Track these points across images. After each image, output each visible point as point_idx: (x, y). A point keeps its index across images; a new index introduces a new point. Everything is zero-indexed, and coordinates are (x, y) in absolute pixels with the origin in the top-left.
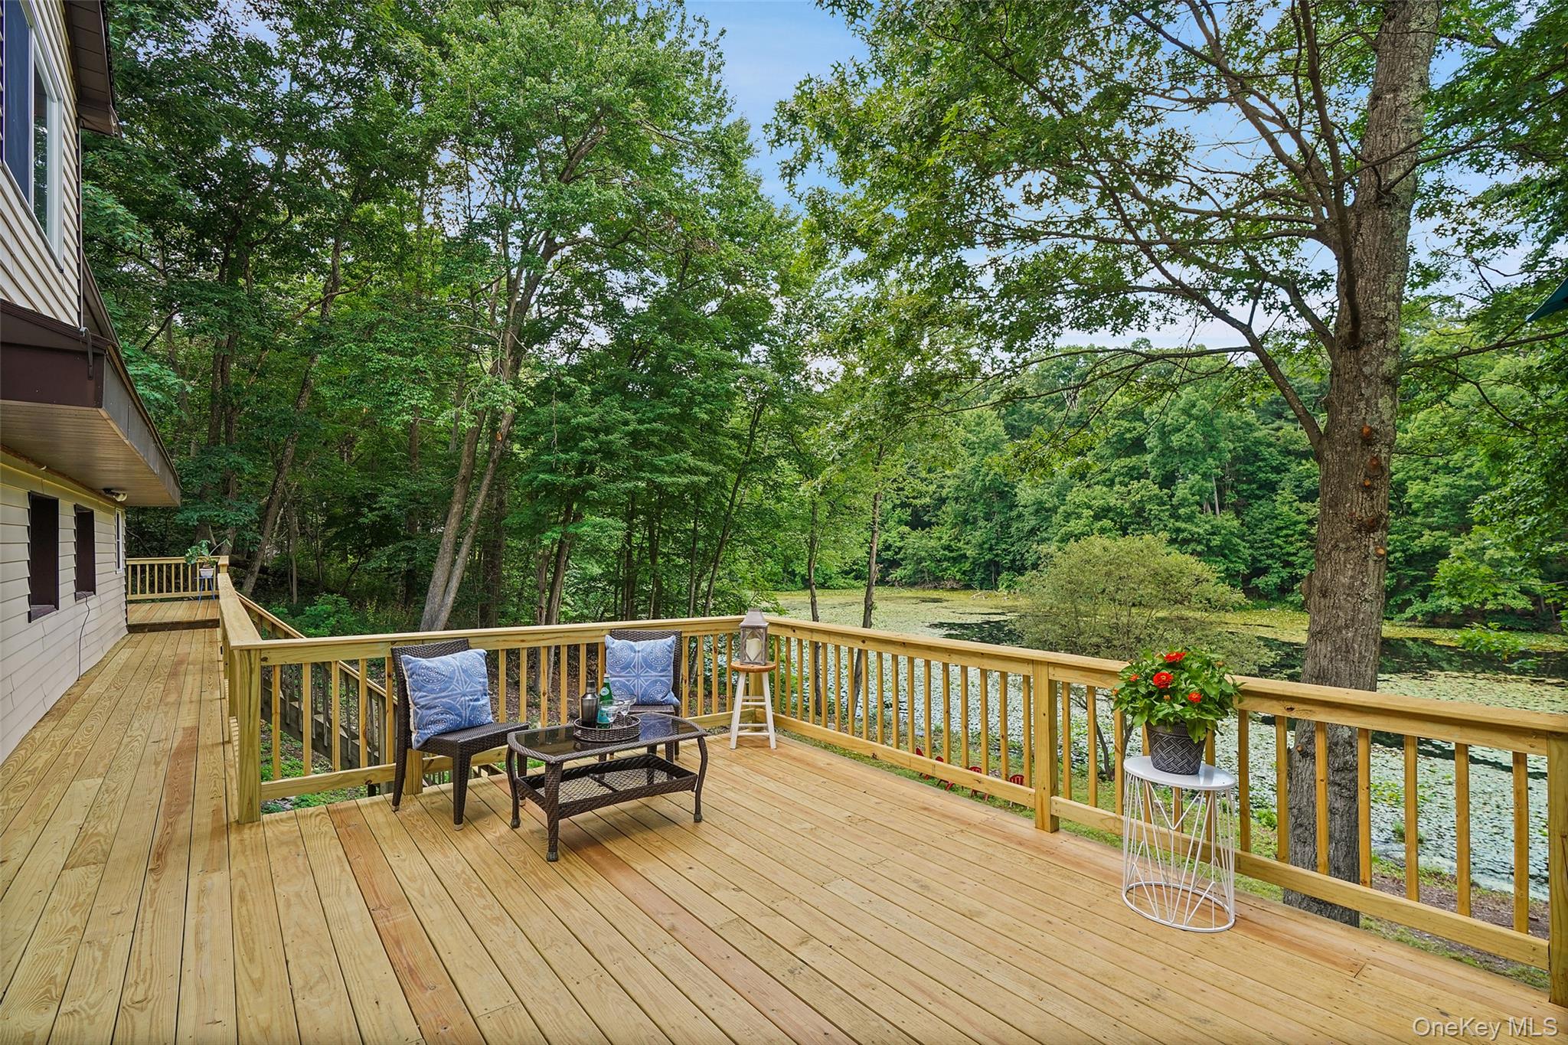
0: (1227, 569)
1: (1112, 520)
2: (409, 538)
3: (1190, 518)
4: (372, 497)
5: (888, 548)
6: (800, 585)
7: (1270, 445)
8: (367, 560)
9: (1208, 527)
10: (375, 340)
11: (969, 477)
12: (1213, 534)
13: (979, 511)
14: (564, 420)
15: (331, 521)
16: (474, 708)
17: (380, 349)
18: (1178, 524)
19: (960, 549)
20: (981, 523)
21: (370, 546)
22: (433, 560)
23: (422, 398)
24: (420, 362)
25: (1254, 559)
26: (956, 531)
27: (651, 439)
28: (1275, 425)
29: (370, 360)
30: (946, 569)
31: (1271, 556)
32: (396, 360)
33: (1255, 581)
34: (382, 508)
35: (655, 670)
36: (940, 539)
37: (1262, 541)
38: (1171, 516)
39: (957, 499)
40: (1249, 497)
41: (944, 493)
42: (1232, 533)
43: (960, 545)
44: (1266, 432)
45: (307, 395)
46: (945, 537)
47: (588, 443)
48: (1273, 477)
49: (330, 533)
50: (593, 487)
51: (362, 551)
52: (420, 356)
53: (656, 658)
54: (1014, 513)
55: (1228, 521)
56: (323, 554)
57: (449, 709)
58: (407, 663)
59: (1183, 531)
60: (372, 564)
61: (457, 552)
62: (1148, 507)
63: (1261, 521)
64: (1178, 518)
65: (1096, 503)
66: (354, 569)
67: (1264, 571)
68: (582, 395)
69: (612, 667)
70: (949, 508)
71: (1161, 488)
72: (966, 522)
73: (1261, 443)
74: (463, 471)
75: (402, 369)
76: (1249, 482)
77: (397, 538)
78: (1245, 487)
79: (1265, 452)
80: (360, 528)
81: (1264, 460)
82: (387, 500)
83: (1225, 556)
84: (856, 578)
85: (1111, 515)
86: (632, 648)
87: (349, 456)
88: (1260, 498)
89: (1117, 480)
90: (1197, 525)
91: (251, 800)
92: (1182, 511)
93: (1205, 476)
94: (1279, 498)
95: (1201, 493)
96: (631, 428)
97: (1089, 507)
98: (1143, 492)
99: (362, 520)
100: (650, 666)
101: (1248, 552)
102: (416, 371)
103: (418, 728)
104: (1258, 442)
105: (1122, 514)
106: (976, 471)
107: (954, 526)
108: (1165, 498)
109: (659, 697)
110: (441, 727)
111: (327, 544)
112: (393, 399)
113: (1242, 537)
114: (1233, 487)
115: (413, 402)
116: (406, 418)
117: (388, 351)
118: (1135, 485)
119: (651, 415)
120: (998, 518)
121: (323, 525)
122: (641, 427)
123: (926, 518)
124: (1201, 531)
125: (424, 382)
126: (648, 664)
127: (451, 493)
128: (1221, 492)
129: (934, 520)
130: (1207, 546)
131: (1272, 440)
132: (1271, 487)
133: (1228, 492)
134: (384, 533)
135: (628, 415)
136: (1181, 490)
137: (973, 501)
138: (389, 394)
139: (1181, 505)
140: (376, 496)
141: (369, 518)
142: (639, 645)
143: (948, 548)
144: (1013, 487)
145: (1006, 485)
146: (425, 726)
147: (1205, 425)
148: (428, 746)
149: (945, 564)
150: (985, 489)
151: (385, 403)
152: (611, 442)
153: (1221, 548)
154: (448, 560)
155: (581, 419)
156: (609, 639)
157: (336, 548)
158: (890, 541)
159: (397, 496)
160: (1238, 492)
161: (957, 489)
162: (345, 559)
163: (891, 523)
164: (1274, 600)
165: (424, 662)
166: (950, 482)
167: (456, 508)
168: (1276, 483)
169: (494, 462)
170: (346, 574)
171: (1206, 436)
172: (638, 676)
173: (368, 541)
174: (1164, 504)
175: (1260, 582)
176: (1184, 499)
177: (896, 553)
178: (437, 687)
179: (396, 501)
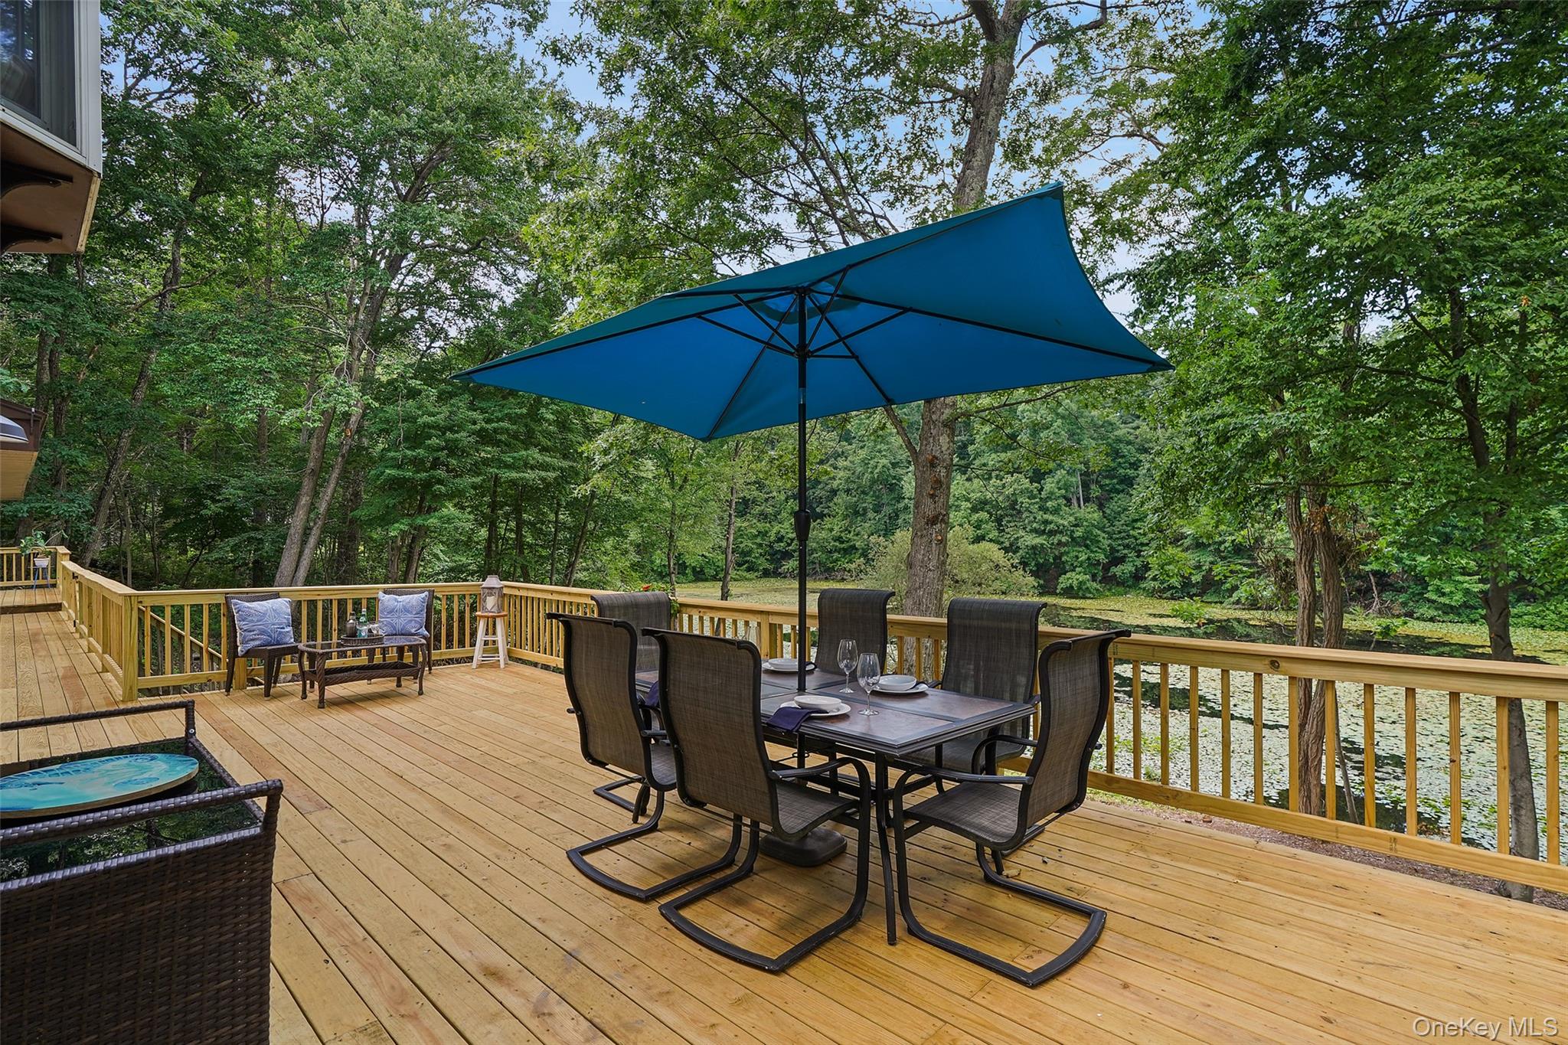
0: (1089, 559)
1: (987, 511)
2: (256, 529)
3: (1056, 511)
4: (216, 488)
5: (780, 539)
6: (691, 577)
7: (1129, 443)
8: (210, 551)
9: (1072, 519)
10: (219, 341)
11: (859, 469)
12: (1076, 526)
13: (869, 502)
14: (410, 419)
15: (169, 511)
16: (280, 633)
17: (223, 351)
18: (1046, 516)
19: (849, 540)
20: (871, 514)
21: (213, 537)
22: (280, 551)
23: (265, 398)
24: (264, 362)
25: (1113, 550)
26: (846, 522)
27: (499, 437)
28: (1134, 425)
29: (212, 360)
30: (837, 560)
31: (1127, 546)
32: (240, 361)
33: (1114, 570)
34: (228, 500)
35: (411, 613)
36: (831, 530)
37: (1120, 532)
38: (1040, 508)
39: (848, 491)
40: (1110, 491)
41: (835, 484)
42: (1093, 525)
43: (850, 536)
44: (1125, 431)
45: (144, 386)
46: (836, 528)
47: (434, 441)
48: (1131, 472)
49: (169, 524)
50: (440, 482)
51: (203, 543)
52: (265, 358)
53: (412, 606)
54: (901, 505)
55: (1090, 514)
56: (160, 545)
57: (263, 632)
58: (235, 604)
59: (1051, 523)
60: (215, 555)
61: (304, 542)
62: (1020, 500)
63: (1119, 513)
64: (1045, 510)
65: (973, 496)
66: (195, 560)
67: (1121, 560)
68: (428, 396)
69: (382, 612)
70: (841, 499)
71: (1031, 482)
72: (856, 513)
73: (1121, 441)
74: (311, 464)
75: (245, 369)
76: (1112, 477)
77: (244, 529)
78: (1108, 482)
79: (1125, 449)
80: (203, 519)
81: (1123, 456)
82: (232, 492)
83: (1087, 547)
84: (748, 570)
85: (987, 507)
86: (396, 600)
87: (189, 442)
88: (1118, 492)
89: (993, 474)
90: (1063, 518)
91: (131, 688)
92: (1049, 504)
93: (1071, 472)
94: (1134, 492)
95: (1067, 487)
96: (478, 427)
97: (968, 500)
98: (1015, 486)
99: (204, 512)
100: (408, 611)
101: (1107, 542)
102: (261, 371)
103: (242, 643)
104: (1119, 440)
105: (997, 507)
106: (865, 463)
107: (845, 517)
108: (1035, 492)
109: (413, 631)
110: (257, 643)
111: (165, 535)
112: (237, 397)
113: (1102, 529)
114: (1097, 482)
115: (258, 402)
116: (250, 416)
117: (231, 351)
118: (1009, 479)
119: (500, 415)
120: (887, 510)
121: (161, 516)
122: (488, 426)
123: (818, 510)
124: (1066, 523)
125: (269, 382)
126: (406, 610)
127: (299, 486)
128: (1086, 486)
129: (826, 511)
130: (1071, 537)
131: (1131, 438)
132: (1129, 482)
133: (1093, 487)
134: (228, 524)
135: (475, 415)
136: (1049, 484)
137: (863, 492)
138: (233, 393)
139: (1049, 498)
140: (220, 486)
141: (212, 509)
142: (400, 598)
143: (839, 539)
144: (900, 480)
145: (894, 478)
146: (247, 643)
147: (1071, 423)
148: (248, 654)
149: (836, 555)
150: (873, 482)
151: (228, 400)
152: (456, 440)
153: (1084, 538)
154: (295, 550)
155: (426, 419)
156: (381, 594)
157: (176, 539)
158: (783, 532)
159: (241, 489)
160: (1101, 487)
161: (848, 479)
162: (185, 552)
163: (784, 514)
164: (1130, 587)
165: (247, 604)
166: (841, 474)
167: (304, 500)
168: (1134, 478)
169: (343, 456)
170: (186, 567)
171: (1072, 435)
172: (399, 617)
173: (211, 533)
174: (1035, 498)
175: (1117, 570)
176: (1052, 493)
177: (789, 545)
178: (255, 619)
179: (240, 493)
